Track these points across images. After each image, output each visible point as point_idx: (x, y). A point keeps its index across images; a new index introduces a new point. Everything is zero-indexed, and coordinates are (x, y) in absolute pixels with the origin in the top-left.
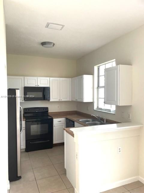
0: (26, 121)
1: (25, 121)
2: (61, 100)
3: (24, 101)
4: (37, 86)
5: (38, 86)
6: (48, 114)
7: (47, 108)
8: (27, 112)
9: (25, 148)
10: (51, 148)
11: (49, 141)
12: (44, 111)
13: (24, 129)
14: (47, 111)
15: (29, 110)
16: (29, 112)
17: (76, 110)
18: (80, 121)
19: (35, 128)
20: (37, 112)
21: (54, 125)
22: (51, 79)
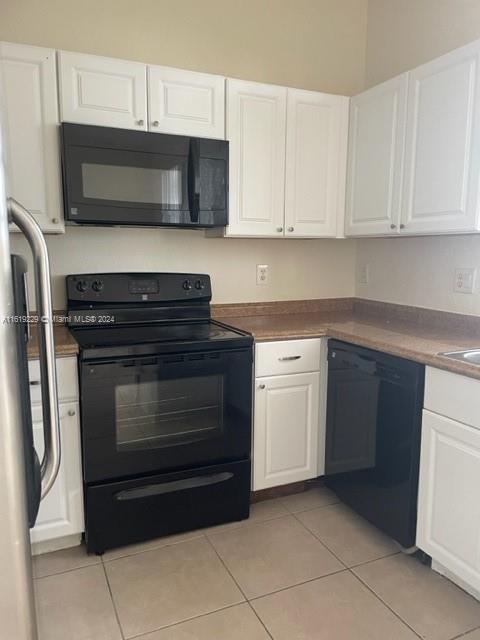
0: (79, 356)
1: (73, 361)
2: (288, 234)
3: (61, 227)
4: (144, 128)
5: (153, 129)
6: (208, 312)
7: (203, 281)
8: (82, 297)
9: (81, 529)
10: (241, 514)
11: (227, 476)
12: (188, 295)
13: (70, 414)
14: (201, 294)
15: (95, 287)
16: (97, 297)
17: (353, 296)
18: (465, 360)
19: (134, 398)
20: (145, 298)
21: (258, 382)
22: (237, 86)
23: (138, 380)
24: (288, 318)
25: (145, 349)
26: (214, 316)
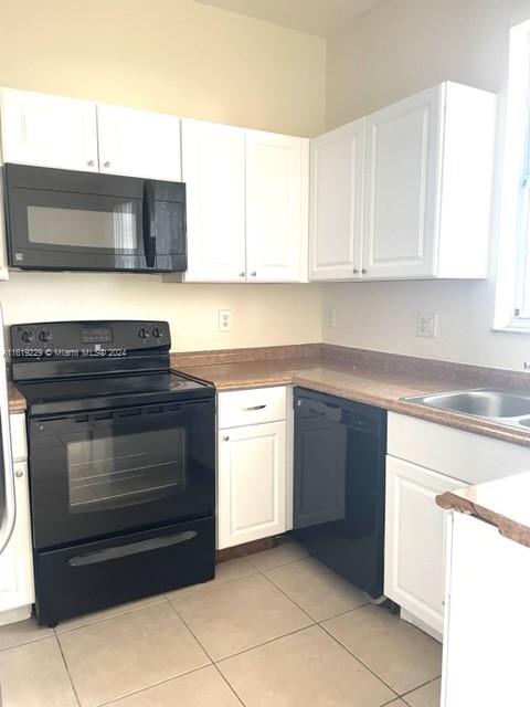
0: (27, 412)
1: (21, 418)
2: (250, 279)
3: (4, 274)
4: (94, 169)
5: (104, 171)
6: (167, 362)
7: (161, 328)
9: (31, 600)
11: (190, 535)
12: (144, 344)
13: (19, 474)
14: (159, 343)
15: (43, 338)
17: (320, 342)
18: (425, 404)
19: (88, 456)
21: (221, 434)
23: (91, 437)
24: (253, 365)
25: (98, 403)
26: (174, 365)
